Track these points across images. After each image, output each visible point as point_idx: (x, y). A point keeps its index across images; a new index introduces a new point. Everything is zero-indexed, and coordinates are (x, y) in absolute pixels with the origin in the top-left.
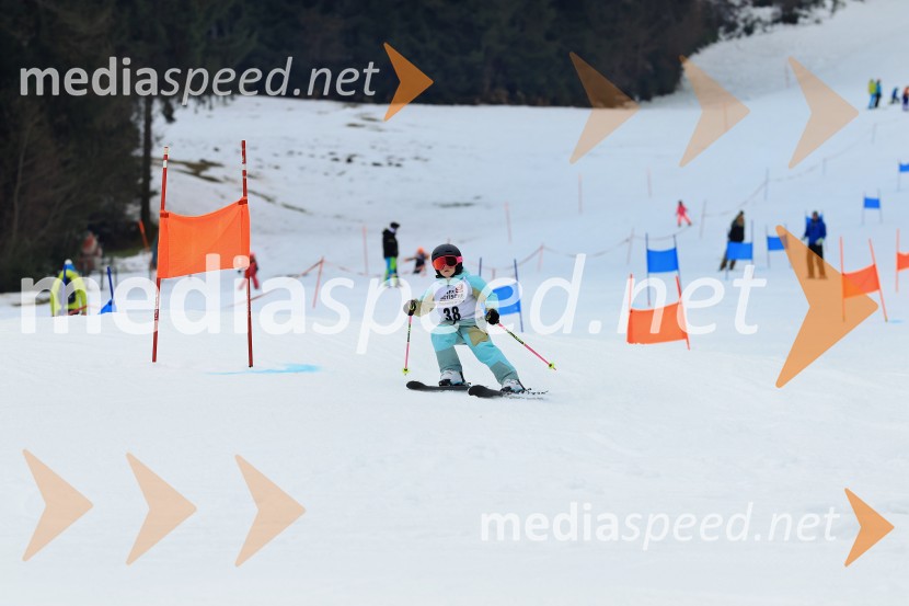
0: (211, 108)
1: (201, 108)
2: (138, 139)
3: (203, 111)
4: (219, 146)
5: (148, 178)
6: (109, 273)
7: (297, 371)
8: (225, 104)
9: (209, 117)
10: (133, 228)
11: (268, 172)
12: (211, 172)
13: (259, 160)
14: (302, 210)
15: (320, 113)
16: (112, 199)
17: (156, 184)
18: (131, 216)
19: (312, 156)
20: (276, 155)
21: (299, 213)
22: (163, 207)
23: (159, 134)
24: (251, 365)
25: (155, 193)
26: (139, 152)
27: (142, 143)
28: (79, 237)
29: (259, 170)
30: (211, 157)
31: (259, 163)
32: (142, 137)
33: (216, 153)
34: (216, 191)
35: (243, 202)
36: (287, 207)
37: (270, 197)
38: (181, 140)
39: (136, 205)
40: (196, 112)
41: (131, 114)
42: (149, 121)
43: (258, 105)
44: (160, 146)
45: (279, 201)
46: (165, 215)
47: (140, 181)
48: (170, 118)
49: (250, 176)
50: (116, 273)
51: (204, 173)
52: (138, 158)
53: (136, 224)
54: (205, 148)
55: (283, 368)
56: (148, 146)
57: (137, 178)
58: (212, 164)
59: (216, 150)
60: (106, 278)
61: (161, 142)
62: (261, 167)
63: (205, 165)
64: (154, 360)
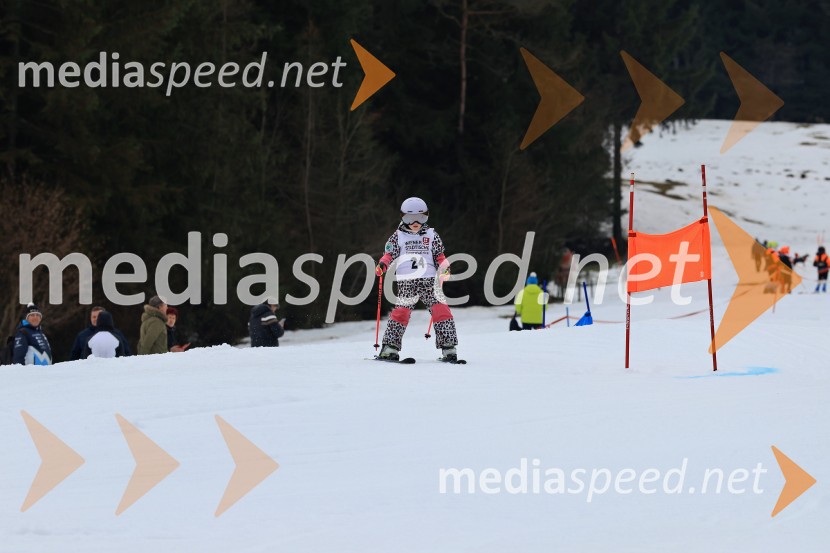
0: (674, 132)
1: (665, 133)
2: (609, 164)
3: (668, 135)
4: (682, 167)
5: (619, 198)
6: (585, 286)
7: (757, 374)
8: (687, 128)
9: (673, 140)
10: (606, 244)
11: (728, 189)
12: (677, 191)
13: (720, 178)
14: (760, 223)
15: (775, 133)
16: (586, 218)
17: (625, 204)
18: (604, 233)
19: (769, 173)
20: (735, 173)
21: (757, 226)
22: (631, 228)
23: (628, 158)
24: (715, 369)
25: (625, 211)
26: (610, 175)
27: (612, 166)
28: (557, 254)
29: (720, 187)
30: (676, 177)
31: (720, 181)
32: (612, 161)
33: (680, 173)
34: (681, 208)
35: (704, 221)
36: (747, 220)
37: (731, 211)
38: (648, 163)
39: (608, 223)
40: (661, 136)
41: (602, 140)
42: (618, 146)
43: (718, 128)
44: (629, 168)
45: (739, 215)
46: (633, 235)
47: (612, 201)
48: (638, 144)
49: (711, 193)
50: (592, 285)
51: (670, 192)
52: (609, 180)
53: (609, 240)
54: (670, 169)
55: (746, 372)
56: (618, 169)
57: (609, 198)
58: (677, 184)
59: (680, 170)
60: (582, 290)
61: (630, 165)
62: (722, 185)
63: (670, 184)
64: (627, 366)
